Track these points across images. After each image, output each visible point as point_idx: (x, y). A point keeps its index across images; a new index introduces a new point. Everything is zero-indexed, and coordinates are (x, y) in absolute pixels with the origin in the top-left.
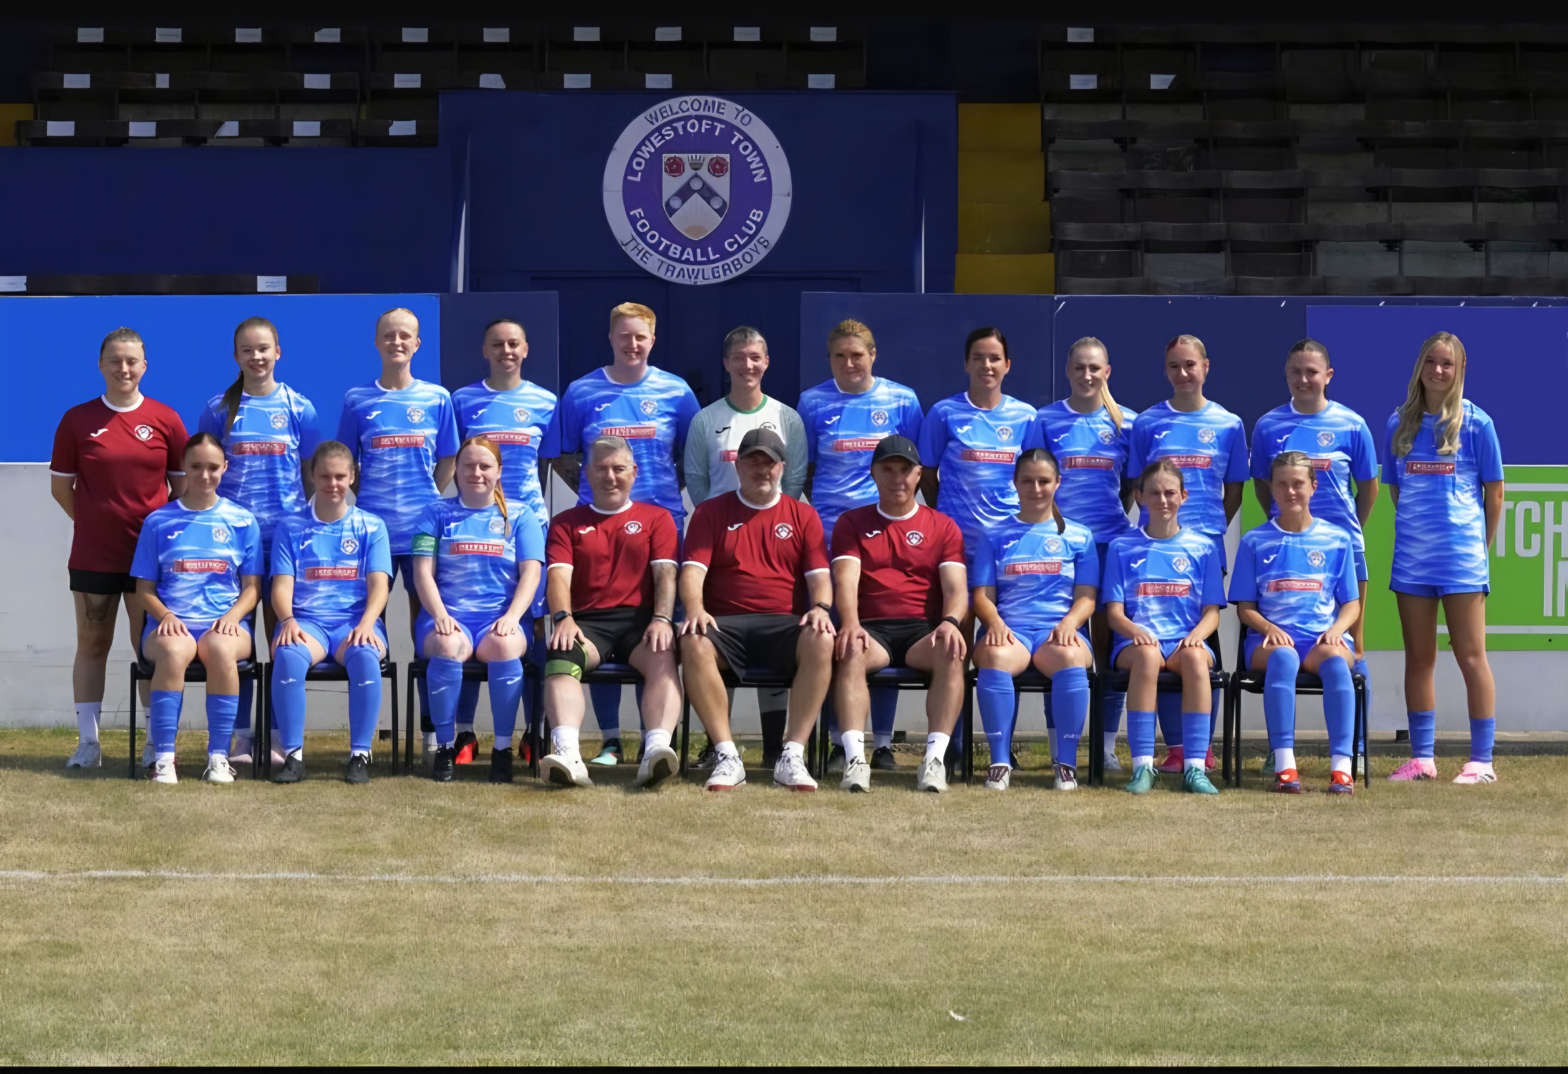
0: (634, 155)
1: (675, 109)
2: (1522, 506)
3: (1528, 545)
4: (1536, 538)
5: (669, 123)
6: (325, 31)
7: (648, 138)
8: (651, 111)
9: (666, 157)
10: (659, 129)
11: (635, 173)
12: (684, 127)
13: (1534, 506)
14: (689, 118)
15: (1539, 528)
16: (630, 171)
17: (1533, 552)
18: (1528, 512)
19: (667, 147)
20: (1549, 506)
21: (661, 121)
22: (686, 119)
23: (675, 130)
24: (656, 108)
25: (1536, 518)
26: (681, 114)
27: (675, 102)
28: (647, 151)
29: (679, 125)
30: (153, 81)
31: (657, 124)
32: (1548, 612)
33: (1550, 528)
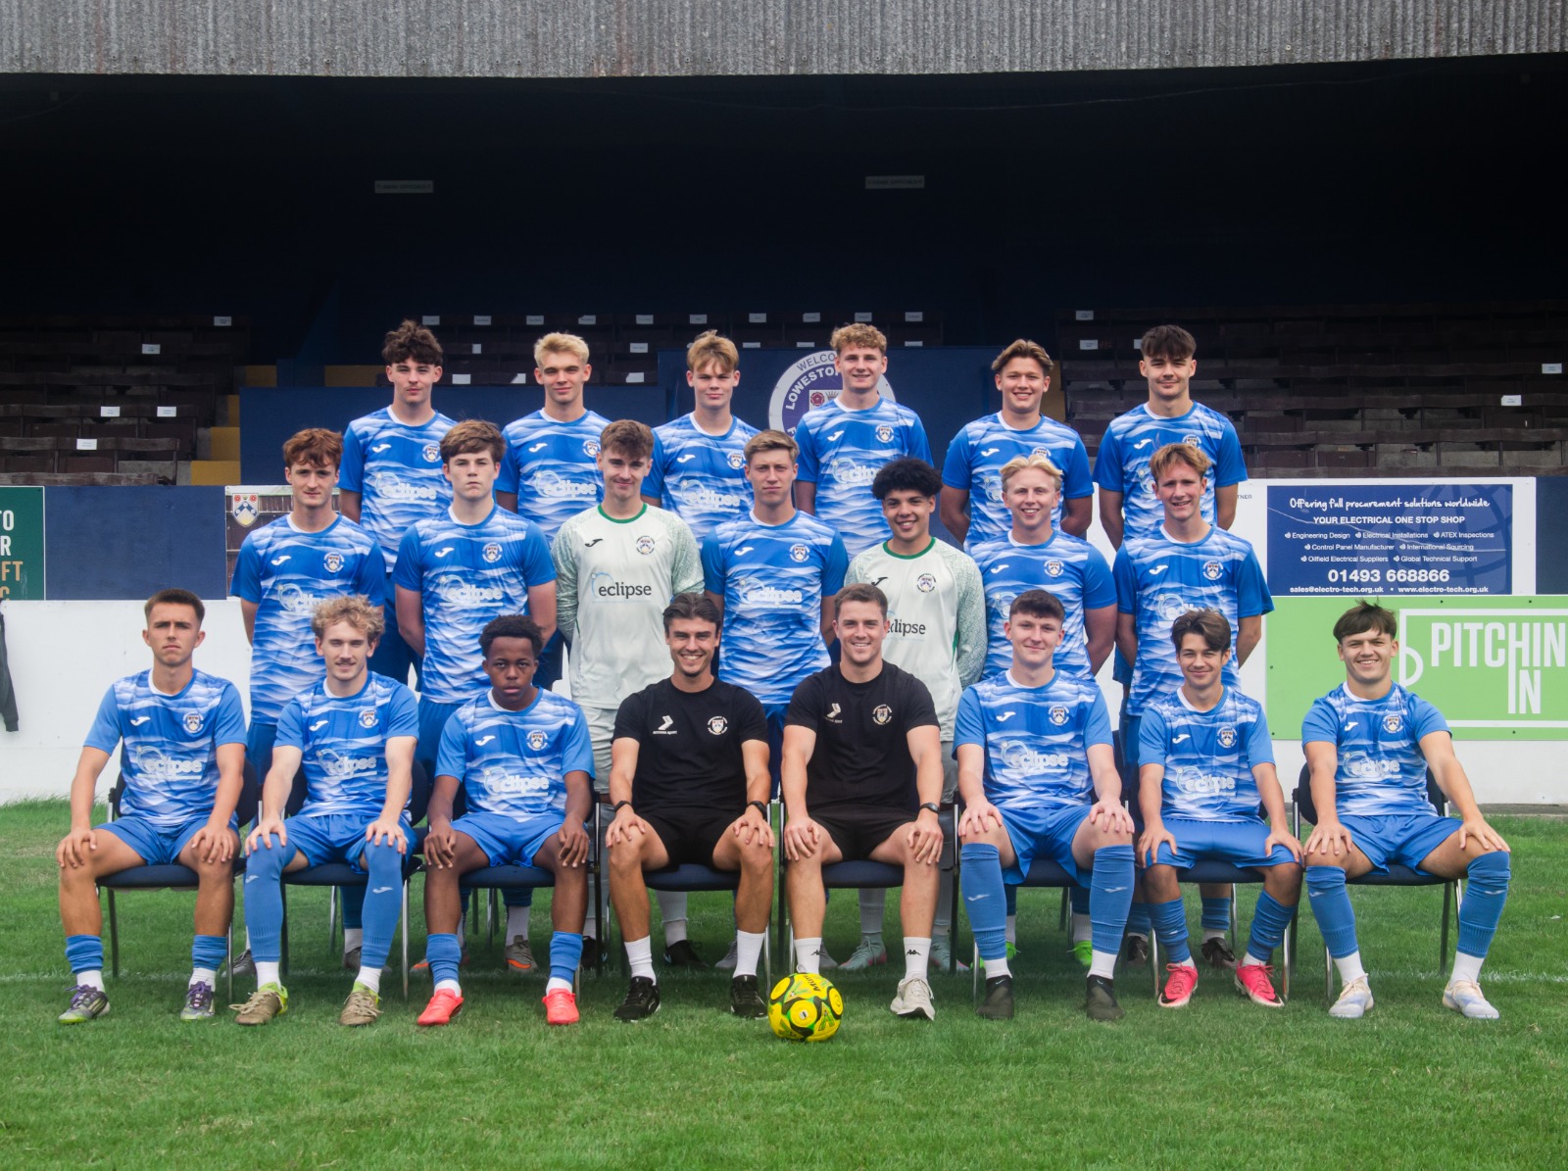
0: (790, 391)
1: (818, 360)
2: (1490, 627)
3: (1495, 657)
4: (1501, 652)
5: (814, 370)
6: (585, 317)
7: (799, 379)
8: (801, 361)
9: (811, 392)
10: (806, 374)
11: (790, 403)
12: (824, 372)
13: (1500, 627)
14: (827, 366)
15: (1505, 644)
16: (787, 402)
17: (1500, 663)
18: (1495, 632)
19: (813, 386)
20: (1512, 626)
21: (808, 368)
22: (825, 367)
23: (818, 374)
24: (805, 359)
25: (1501, 636)
26: (821, 364)
27: (817, 355)
28: (798, 389)
29: (820, 371)
30: (471, 349)
31: (805, 370)
32: (1512, 710)
33: (1513, 644)
